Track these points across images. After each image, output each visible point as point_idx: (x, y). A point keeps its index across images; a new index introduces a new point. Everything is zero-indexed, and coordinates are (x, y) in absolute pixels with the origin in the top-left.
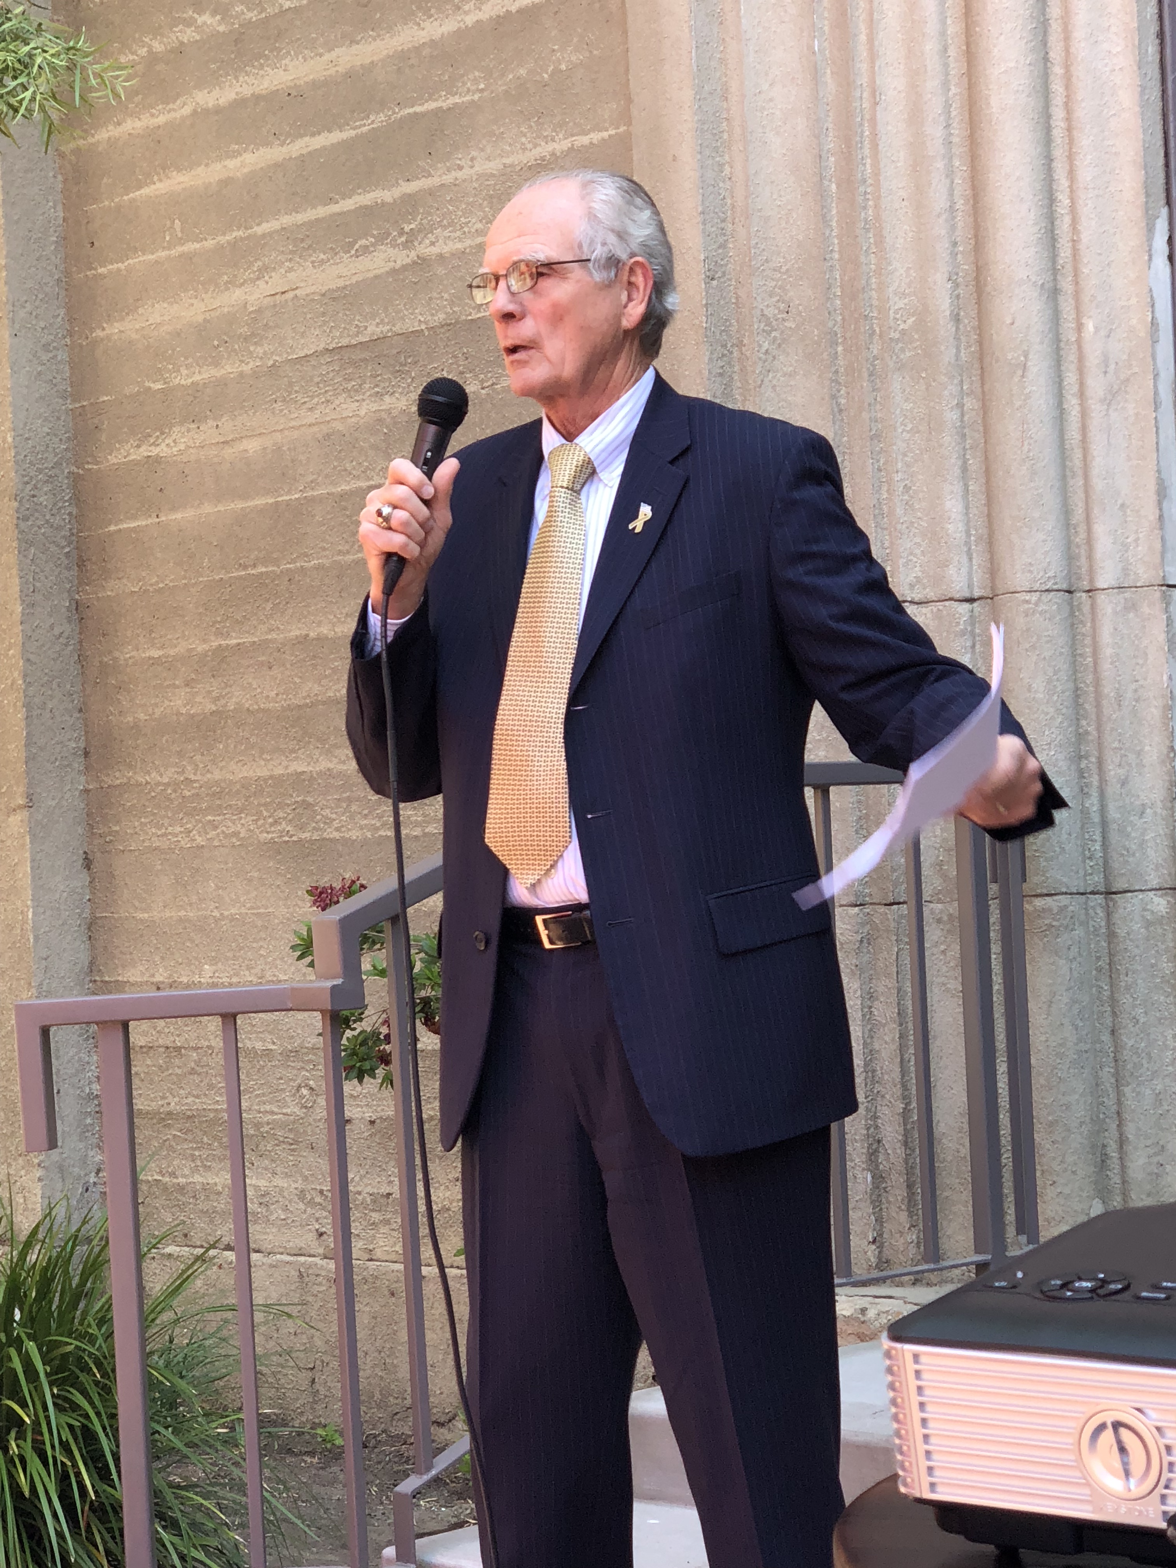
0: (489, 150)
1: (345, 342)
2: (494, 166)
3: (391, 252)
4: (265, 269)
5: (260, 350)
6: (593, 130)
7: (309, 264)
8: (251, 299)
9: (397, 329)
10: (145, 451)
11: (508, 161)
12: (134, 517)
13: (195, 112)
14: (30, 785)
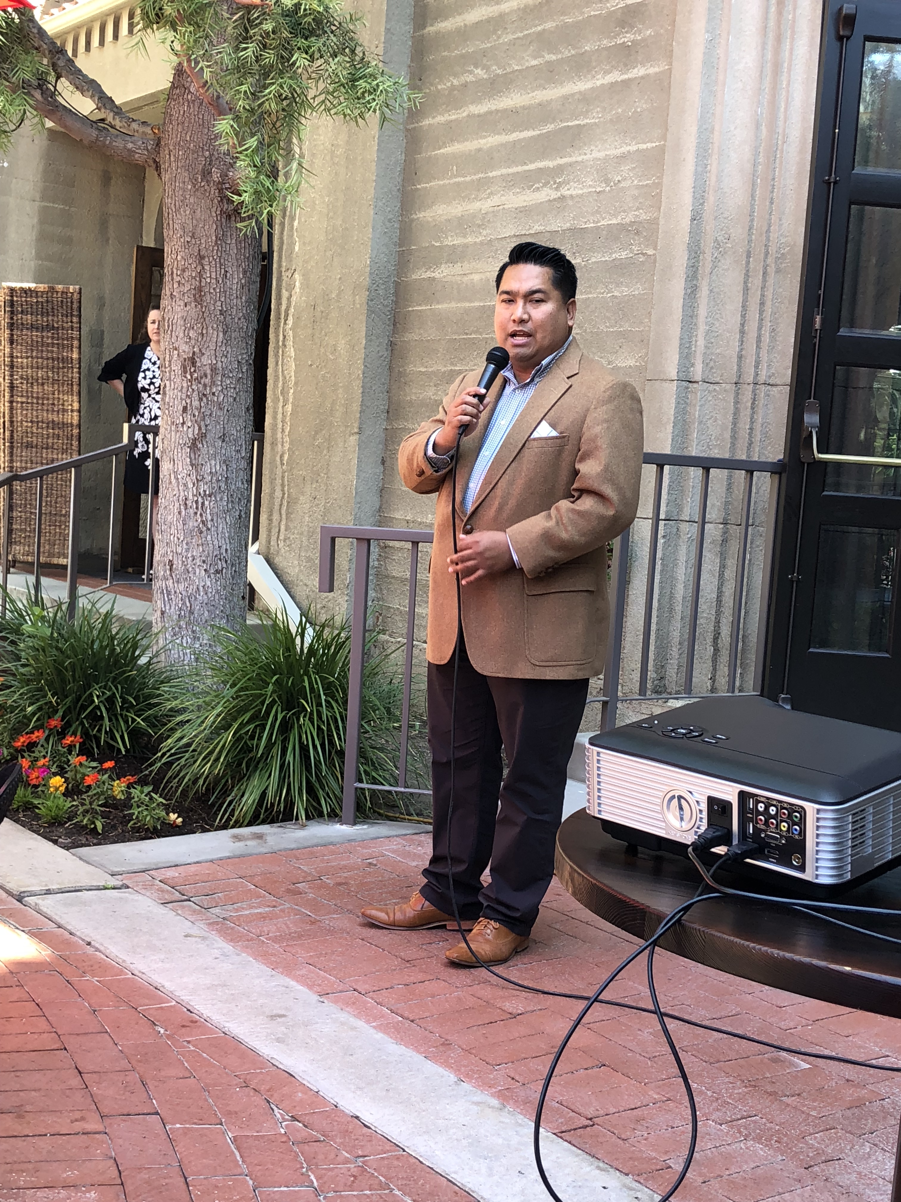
0: (600, 146)
1: (523, 232)
2: (601, 155)
3: (550, 192)
4: (491, 193)
5: (484, 232)
6: (648, 142)
7: (511, 193)
8: (483, 207)
9: (548, 229)
10: (429, 274)
11: (608, 153)
12: (420, 305)
13: (468, 116)
14: (360, 424)
